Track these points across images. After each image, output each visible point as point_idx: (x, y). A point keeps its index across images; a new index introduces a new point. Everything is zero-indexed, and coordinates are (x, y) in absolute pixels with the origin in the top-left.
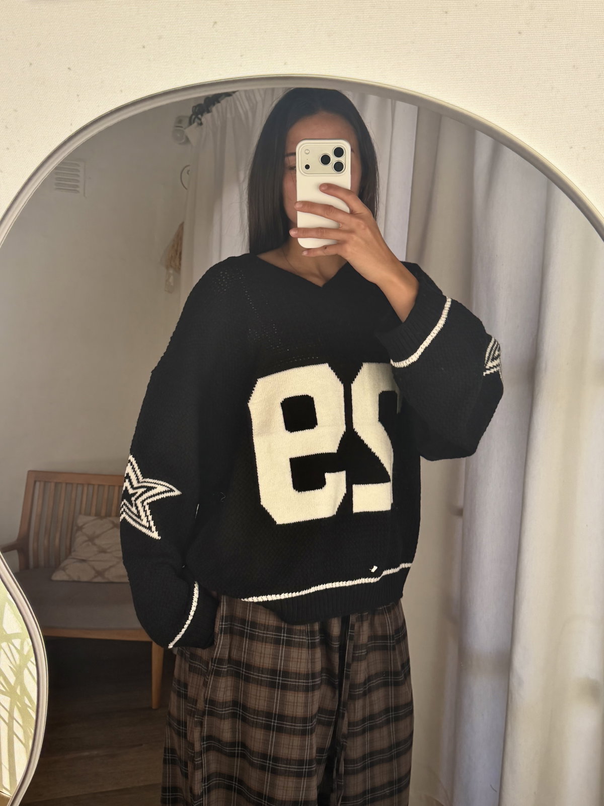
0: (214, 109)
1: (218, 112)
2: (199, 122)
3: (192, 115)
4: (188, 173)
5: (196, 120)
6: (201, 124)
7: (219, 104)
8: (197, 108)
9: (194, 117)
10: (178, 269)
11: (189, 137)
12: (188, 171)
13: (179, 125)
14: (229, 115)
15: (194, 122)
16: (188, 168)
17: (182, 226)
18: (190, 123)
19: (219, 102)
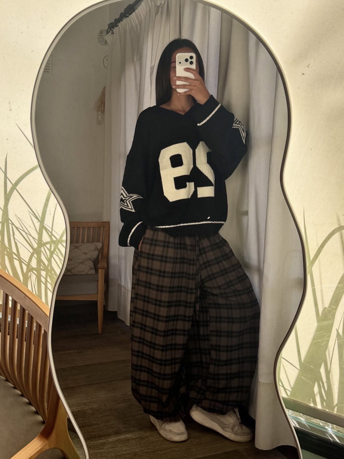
0: (120, 24)
1: (122, 26)
2: (112, 32)
3: (108, 29)
4: (107, 60)
5: (111, 31)
6: (113, 33)
7: (122, 22)
8: (111, 25)
9: (109, 29)
10: (103, 112)
11: (107, 40)
12: (107, 59)
13: (101, 35)
14: (128, 27)
15: (109, 32)
16: (107, 57)
17: (104, 88)
18: (107, 33)
19: (122, 21)
